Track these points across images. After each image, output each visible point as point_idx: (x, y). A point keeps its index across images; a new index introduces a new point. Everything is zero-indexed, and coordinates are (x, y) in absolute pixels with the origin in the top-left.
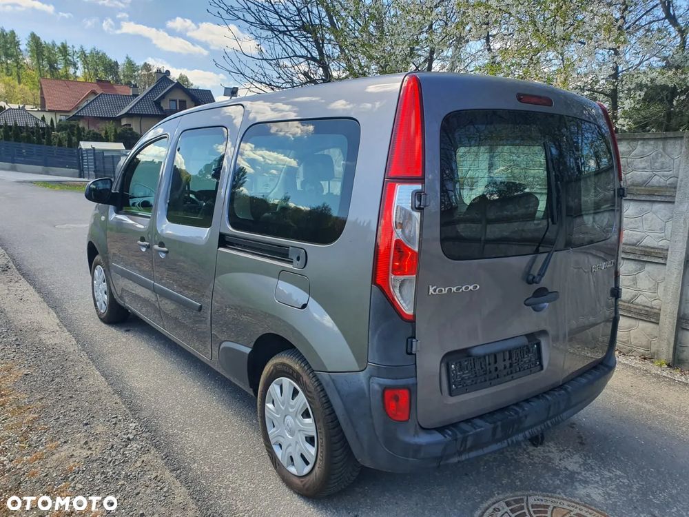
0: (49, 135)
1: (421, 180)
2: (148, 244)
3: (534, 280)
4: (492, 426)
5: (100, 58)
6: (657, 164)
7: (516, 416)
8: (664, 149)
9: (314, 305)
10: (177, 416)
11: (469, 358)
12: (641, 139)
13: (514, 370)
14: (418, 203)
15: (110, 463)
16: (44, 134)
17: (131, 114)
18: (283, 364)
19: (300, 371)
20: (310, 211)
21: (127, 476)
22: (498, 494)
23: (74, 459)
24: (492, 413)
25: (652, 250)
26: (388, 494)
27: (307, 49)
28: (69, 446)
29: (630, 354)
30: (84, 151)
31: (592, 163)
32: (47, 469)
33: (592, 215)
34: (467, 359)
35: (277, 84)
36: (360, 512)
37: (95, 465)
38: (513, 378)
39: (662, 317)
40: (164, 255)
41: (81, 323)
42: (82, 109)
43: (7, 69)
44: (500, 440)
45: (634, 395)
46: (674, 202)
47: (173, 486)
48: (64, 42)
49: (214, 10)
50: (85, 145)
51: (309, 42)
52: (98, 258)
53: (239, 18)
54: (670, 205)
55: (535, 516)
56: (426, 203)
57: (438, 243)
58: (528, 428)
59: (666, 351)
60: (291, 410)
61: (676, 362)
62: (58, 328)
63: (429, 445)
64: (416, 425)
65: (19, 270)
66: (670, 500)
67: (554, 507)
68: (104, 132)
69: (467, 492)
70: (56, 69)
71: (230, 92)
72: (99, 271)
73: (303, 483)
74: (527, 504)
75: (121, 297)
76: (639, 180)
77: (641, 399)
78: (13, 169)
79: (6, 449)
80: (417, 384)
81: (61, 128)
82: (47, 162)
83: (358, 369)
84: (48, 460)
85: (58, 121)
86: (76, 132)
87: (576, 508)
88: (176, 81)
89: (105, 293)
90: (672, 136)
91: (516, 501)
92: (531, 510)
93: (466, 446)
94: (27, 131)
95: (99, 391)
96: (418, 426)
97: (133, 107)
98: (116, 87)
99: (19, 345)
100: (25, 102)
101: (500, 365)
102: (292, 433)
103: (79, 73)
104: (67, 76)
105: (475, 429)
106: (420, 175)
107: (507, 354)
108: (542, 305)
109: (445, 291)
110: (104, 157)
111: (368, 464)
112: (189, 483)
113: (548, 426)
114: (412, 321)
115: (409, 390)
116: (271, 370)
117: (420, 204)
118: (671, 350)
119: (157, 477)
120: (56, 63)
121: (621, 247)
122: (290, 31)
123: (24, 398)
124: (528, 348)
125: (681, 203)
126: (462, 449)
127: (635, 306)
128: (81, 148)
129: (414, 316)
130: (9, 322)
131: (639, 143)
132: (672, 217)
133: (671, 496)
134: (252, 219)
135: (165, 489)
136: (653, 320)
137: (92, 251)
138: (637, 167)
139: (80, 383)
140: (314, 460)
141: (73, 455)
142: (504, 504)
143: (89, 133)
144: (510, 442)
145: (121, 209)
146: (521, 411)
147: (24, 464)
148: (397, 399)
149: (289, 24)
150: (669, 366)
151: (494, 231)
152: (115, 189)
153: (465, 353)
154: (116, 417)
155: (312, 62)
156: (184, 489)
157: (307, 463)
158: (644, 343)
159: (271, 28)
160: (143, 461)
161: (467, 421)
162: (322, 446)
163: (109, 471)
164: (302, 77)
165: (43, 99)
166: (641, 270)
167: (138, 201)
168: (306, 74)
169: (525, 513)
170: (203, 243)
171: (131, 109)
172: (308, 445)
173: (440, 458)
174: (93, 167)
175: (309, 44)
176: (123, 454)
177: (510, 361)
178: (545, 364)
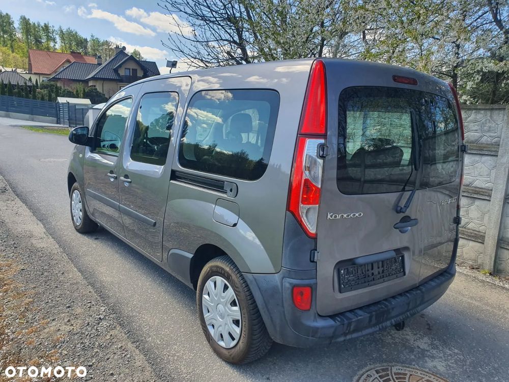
0: (35, 92)
1: (324, 136)
2: (115, 175)
3: (402, 210)
4: (368, 315)
5: (73, 36)
6: (485, 128)
7: (386, 309)
8: (491, 116)
9: (242, 224)
10: (135, 303)
11: (354, 266)
12: (475, 109)
13: (385, 275)
14: (321, 153)
15: (87, 336)
16: (30, 91)
17: (96, 78)
18: (217, 267)
19: (230, 272)
20: (232, 155)
21: (100, 346)
22: (370, 364)
23: (60, 332)
24: (369, 306)
25: (481, 190)
26: (290, 363)
27: (230, 35)
28: (56, 323)
29: (463, 265)
30: (61, 104)
31: (442, 126)
32: (40, 340)
33: (442, 164)
34: (352, 266)
35: (207, 60)
36: (271, 376)
37: (76, 337)
38: (384, 281)
39: (486, 238)
40: (127, 184)
41: (62, 233)
42: (60, 73)
43: (4, 42)
44: (375, 325)
45: (466, 295)
46: (497, 156)
47: (134, 353)
48: (46, 23)
49: (163, 4)
50: (61, 100)
51: (232, 29)
52: (75, 185)
53: (181, 11)
54: (494, 158)
55: (397, 381)
56: (327, 153)
57: (335, 182)
58: (393, 318)
59: (489, 264)
60: (222, 300)
61: (496, 271)
62: (45, 236)
63: (323, 328)
64: (315, 313)
65: (14, 192)
66: (493, 371)
67: (411, 375)
68: (76, 90)
69: (348, 363)
70: (41, 42)
71: (171, 64)
72: (76, 195)
73: (230, 353)
74: (391, 373)
75: (93, 214)
76: (473, 139)
77: (472, 298)
78: (8, 116)
79: (10, 324)
80: (317, 284)
81: (44, 87)
82: (33, 112)
83: (274, 272)
84: (41, 333)
85: (41, 81)
86: (54, 90)
87: (427, 376)
88: (130, 55)
89: (81, 210)
90: (497, 107)
91: (383, 370)
92: (394, 377)
93: (350, 330)
94: (18, 88)
95: (77, 283)
96: (317, 314)
97: (98, 73)
98: (85, 57)
99: (16, 247)
100: (17, 67)
101: (376, 271)
102: (222, 317)
103: (58, 46)
104: (48, 49)
105: (357, 317)
106: (324, 133)
107: (381, 263)
108: (406, 229)
109: (338, 217)
110: (76, 109)
111: (278, 340)
112: (146, 352)
113: (408, 316)
114: (314, 238)
115: (311, 287)
116: (208, 271)
117: (323, 154)
118: (493, 263)
119: (122, 347)
120: (40, 38)
121: (462, 187)
122: (218, 21)
123: (21, 287)
124: (395, 260)
125: (502, 156)
126: (347, 331)
127: (467, 230)
128: (58, 102)
129: (316, 234)
130: (8, 230)
131: (473, 111)
132: (496, 166)
133: (495, 369)
134: (196, 160)
135: (128, 356)
136: (480, 241)
137: (72, 179)
138: (471, 129)
139: (63, 276)
140: (239, 337)
141: (59, 329)
142: (374, 372)
143: (64, 91)
144: (381, 327)
145: (95, 149)
146: (389, 305)
147: (23, 335)
148: (302, 293)
149: (217, 16)
150: (490, 274)
151: (371, 174)
152: (91, 135)
153: (351, 261)
154: (91, 302)
155: (233, 44)
156: (142, 356)
157: (233, 339)
158: (473, 257)
159: (203, 18)
160: (111, 336)
161: (351, 311)
162: (245, 327)
163: (87, 341)
164: (226, 55)
165: (30, 64)
166: (472, 204)
167: (107, 143)
168: (228, 53)
169: (390, 378)
170: (159, 177)
171: (96, 74)
172: (234, 326)
173: (332, 337)
174: (67, 116)
175: (232, 31)
176: (97, 330)
177: (383, 269)
178: (407, 271)
